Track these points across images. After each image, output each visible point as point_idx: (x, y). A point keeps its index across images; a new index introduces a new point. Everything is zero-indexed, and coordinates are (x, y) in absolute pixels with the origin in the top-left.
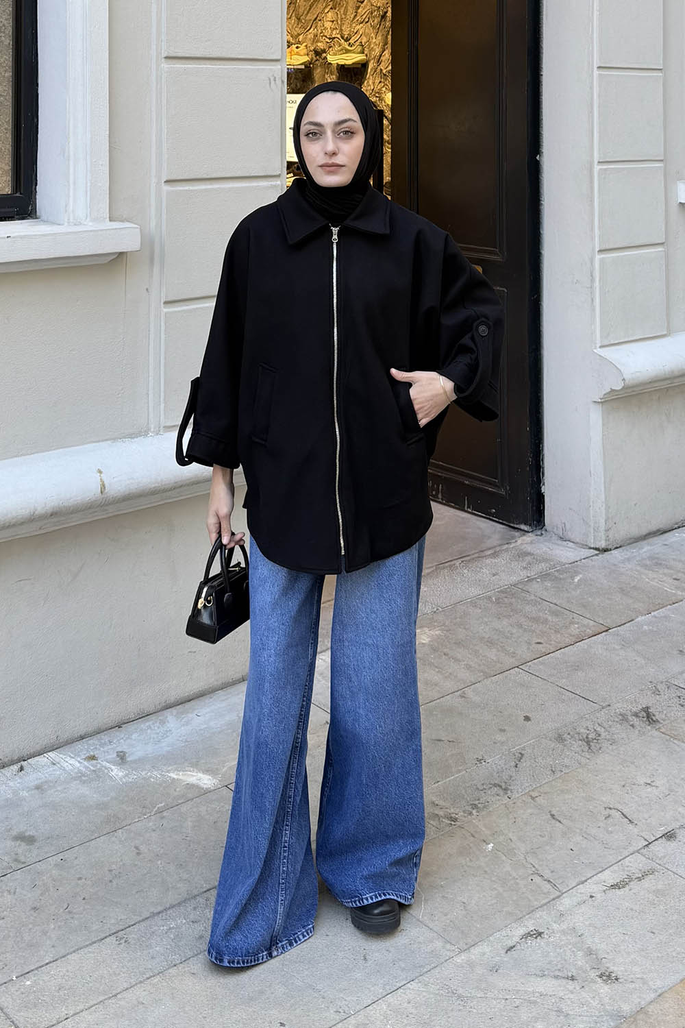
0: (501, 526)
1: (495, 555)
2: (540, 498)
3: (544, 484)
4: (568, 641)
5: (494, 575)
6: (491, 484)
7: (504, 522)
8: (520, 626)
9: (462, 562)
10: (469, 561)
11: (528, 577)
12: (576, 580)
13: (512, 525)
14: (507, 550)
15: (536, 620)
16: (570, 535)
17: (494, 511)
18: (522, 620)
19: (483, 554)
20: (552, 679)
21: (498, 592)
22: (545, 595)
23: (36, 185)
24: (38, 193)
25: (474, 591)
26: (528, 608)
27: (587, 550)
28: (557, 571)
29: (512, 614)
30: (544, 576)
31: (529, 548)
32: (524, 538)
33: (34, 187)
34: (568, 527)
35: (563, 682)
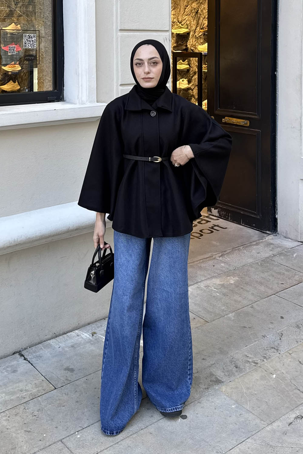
0: (258, 232)
1: (257, 244)
2: (275, 220)
3: (277, 214)
4: (295, 283)
5: (258, 253)
6: (253, 214)
7: (259, 230)
8: (273, 276)
9: (243, 247)
10: (246, 247)
11: (273, 254)
12: (294, 256)
13: (263, 231)
14: (262, 242)
15: (280, 273)
16: (289, 236)
17: (254, 225)
18: (274, 273)
19: (251, 244)
20: (290, 300)
21: (261, 261)
22: (281, 262)
23: (64, 86)
24: (64, 90)
25: (250, 260)
26: (275, 268)
27: (298, 243)
28: (285, 252)
29: (268, 270)
30: (280, 254)
31: (272, 241)
32: (269, 237)
33: (63, 87)
34: (288, 233)
35: (295, 301)
